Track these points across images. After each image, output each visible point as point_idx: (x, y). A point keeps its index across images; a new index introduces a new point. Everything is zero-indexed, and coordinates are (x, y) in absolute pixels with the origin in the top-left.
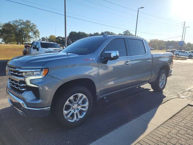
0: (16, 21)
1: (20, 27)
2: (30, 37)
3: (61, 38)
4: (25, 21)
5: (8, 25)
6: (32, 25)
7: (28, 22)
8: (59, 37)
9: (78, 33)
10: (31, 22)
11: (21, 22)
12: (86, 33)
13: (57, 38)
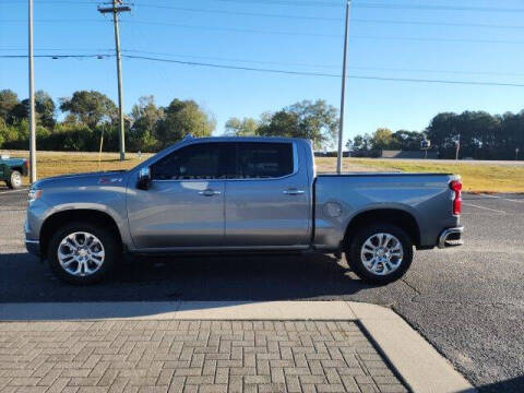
0: (297, 105)
1: (303, 118)
2: (320, 138)
3: (406, 133)
4: (314, 103)
5: (281, 116)
6: (327, 110)
7: (320, 103)
8: (400, 132)
9: (460, 116)
10: (328, 103)
11: (307, 105)
12: (492, 114)
13: (394, 135)
